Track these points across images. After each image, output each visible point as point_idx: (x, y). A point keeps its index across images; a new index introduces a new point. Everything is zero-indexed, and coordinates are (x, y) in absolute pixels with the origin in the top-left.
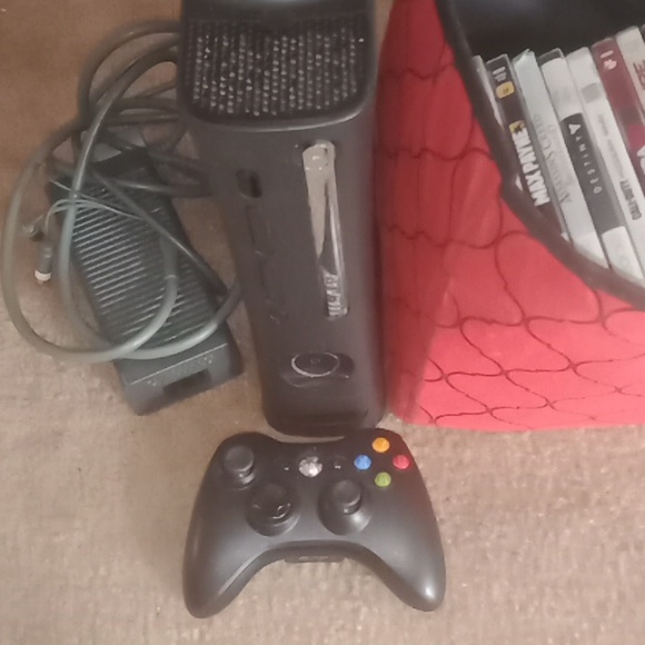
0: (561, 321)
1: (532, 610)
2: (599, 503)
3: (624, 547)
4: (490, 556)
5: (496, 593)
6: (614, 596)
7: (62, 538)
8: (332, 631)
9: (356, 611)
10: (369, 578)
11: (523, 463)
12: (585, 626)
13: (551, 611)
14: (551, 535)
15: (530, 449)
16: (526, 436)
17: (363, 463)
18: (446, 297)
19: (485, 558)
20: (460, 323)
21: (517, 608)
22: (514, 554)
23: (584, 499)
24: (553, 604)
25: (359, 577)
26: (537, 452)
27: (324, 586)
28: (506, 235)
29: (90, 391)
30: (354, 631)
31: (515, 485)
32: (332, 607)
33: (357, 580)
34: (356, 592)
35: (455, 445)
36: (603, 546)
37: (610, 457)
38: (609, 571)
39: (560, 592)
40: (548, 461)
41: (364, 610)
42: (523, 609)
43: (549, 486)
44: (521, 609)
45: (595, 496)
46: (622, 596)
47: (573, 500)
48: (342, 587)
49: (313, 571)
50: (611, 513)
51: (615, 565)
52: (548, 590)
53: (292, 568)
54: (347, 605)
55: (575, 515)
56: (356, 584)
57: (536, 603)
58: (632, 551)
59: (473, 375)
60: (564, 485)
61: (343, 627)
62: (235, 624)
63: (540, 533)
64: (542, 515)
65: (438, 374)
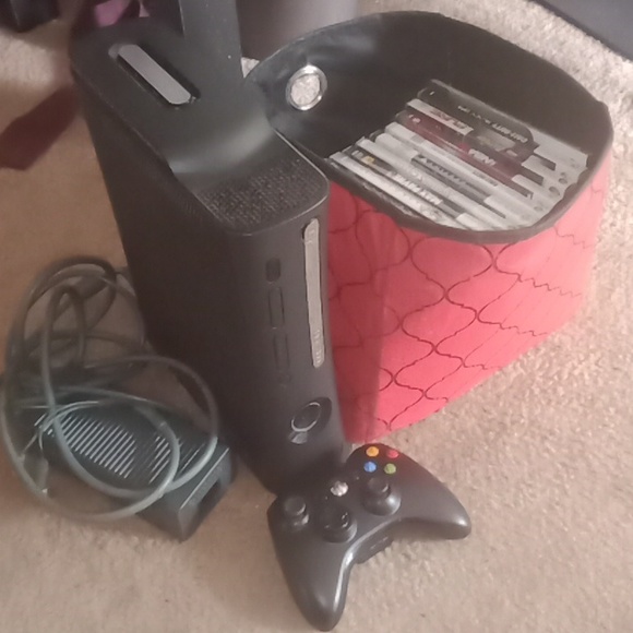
0: (468, 280)
1: (521, 502)
2: (513, 423)
3: (544, 438)
4: (475, 487)
5: (496, 505)
6: (559, 466)
8: (417, 588)
9: (422, 567)
10: (415, 543)
11: (453, 427)
12: (557, 491)
13: (533, 495)
14: (500, 456)
15: (451, 417)
16: (444, 411)
17: (371, 467)
18: (386, 311)
19: (474, 490)
20: (400, 324)
21: (512, 505)
22: (489, 478)
23: (503, 425)
24: (530, 491)
25: (408, 546)
26: (456, 416)
27: (391, 565)
28: (414, 246)
29: (136, 548)
30: (429, 579)
31: (459, 441)
32: (405, 574)
33: (408, 549)
34: (413, 556)
36: (533, 444)
37: (498, 396)
38: (546, 455)
39: (529, 482)
40: (467, 418)
41: (427, 563)
42: (516, 503)
43: (479, 431)
44: (515, 504)
45: (508, 420)
46: (564, 465)
47: (498, 430)
48: (403, 559)
49: (378, 562)
50: (524, 424)
51: (547, 450)
52: (522, 486)
54: (415, 567)
55: (505, 437)
56: (410, 552)
57: (521, 496)
58: (551, 438)
59: (413, 364)
60: (486, 425)
61: (421, 581)
62: (353, 623)
63: (493, 458)
64: (486, 448)
65: (389, 378)
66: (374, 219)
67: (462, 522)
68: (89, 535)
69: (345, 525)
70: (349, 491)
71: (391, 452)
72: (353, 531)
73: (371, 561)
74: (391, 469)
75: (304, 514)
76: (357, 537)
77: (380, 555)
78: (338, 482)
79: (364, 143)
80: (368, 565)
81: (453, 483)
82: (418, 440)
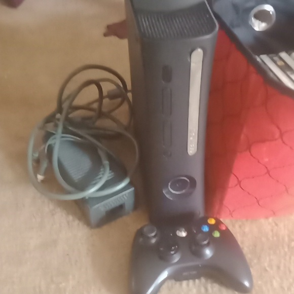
4: (268, 269)
5: (275, 284)
7: (63, 284)
11: (272, 230)
15: (274, 224)
16: (270, 220)
21: (286, 289)
25: (210, 284)
26: (277, 225)
27: (195, 290)
29: (68, 222)
31: (271, 239)
33: (209, 286)
35: (240, 227)
40: (283, 229)
43: (286, 239)
48: (203, 290)
49: (188, 285)
53: (178, 284)
56: (209, 288)
63: (288, 257)
64: (286, 250)
65: (236, 182)
66: (254, 78)
67: (247, 284)
68: (51, 207)
69: (172, 252)
70: (186, 236)
71: (222, 225)
72: (176, 258)
73: (184, 283)
74: (217, 234)
75: (155, 236)
76: (177, 263)
77: (191, 282)
78: (184, 229)
79: (283, 55)
80: (181, 285)
81: (255, 261)
82: (247, 230)
